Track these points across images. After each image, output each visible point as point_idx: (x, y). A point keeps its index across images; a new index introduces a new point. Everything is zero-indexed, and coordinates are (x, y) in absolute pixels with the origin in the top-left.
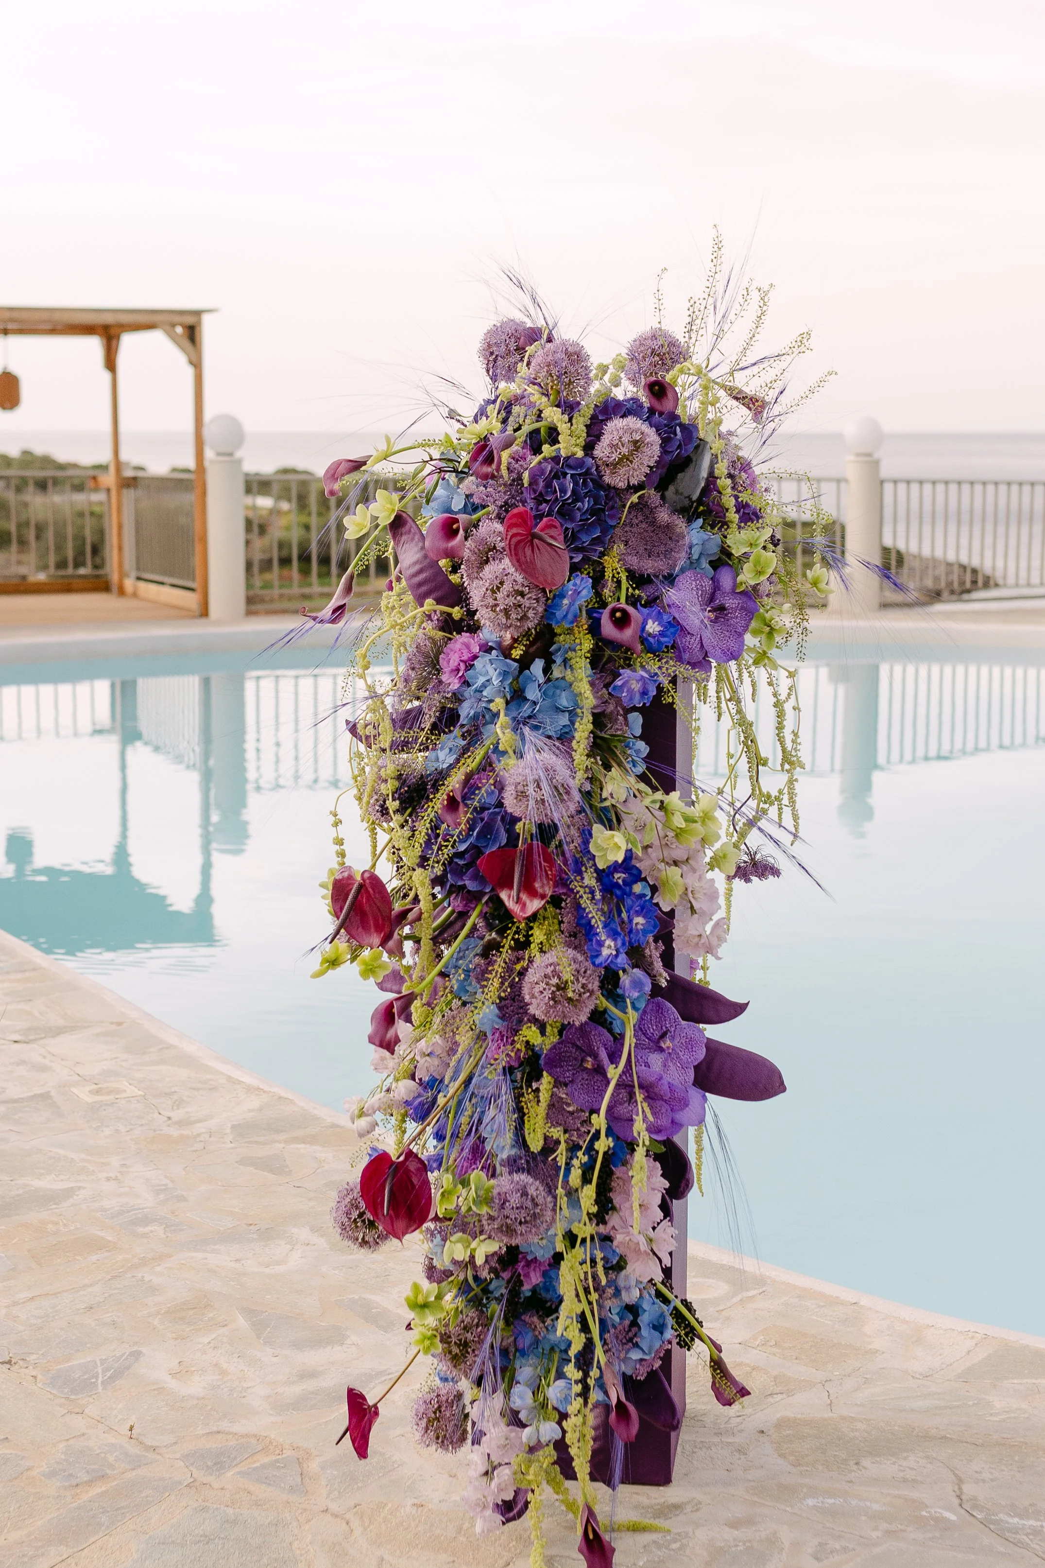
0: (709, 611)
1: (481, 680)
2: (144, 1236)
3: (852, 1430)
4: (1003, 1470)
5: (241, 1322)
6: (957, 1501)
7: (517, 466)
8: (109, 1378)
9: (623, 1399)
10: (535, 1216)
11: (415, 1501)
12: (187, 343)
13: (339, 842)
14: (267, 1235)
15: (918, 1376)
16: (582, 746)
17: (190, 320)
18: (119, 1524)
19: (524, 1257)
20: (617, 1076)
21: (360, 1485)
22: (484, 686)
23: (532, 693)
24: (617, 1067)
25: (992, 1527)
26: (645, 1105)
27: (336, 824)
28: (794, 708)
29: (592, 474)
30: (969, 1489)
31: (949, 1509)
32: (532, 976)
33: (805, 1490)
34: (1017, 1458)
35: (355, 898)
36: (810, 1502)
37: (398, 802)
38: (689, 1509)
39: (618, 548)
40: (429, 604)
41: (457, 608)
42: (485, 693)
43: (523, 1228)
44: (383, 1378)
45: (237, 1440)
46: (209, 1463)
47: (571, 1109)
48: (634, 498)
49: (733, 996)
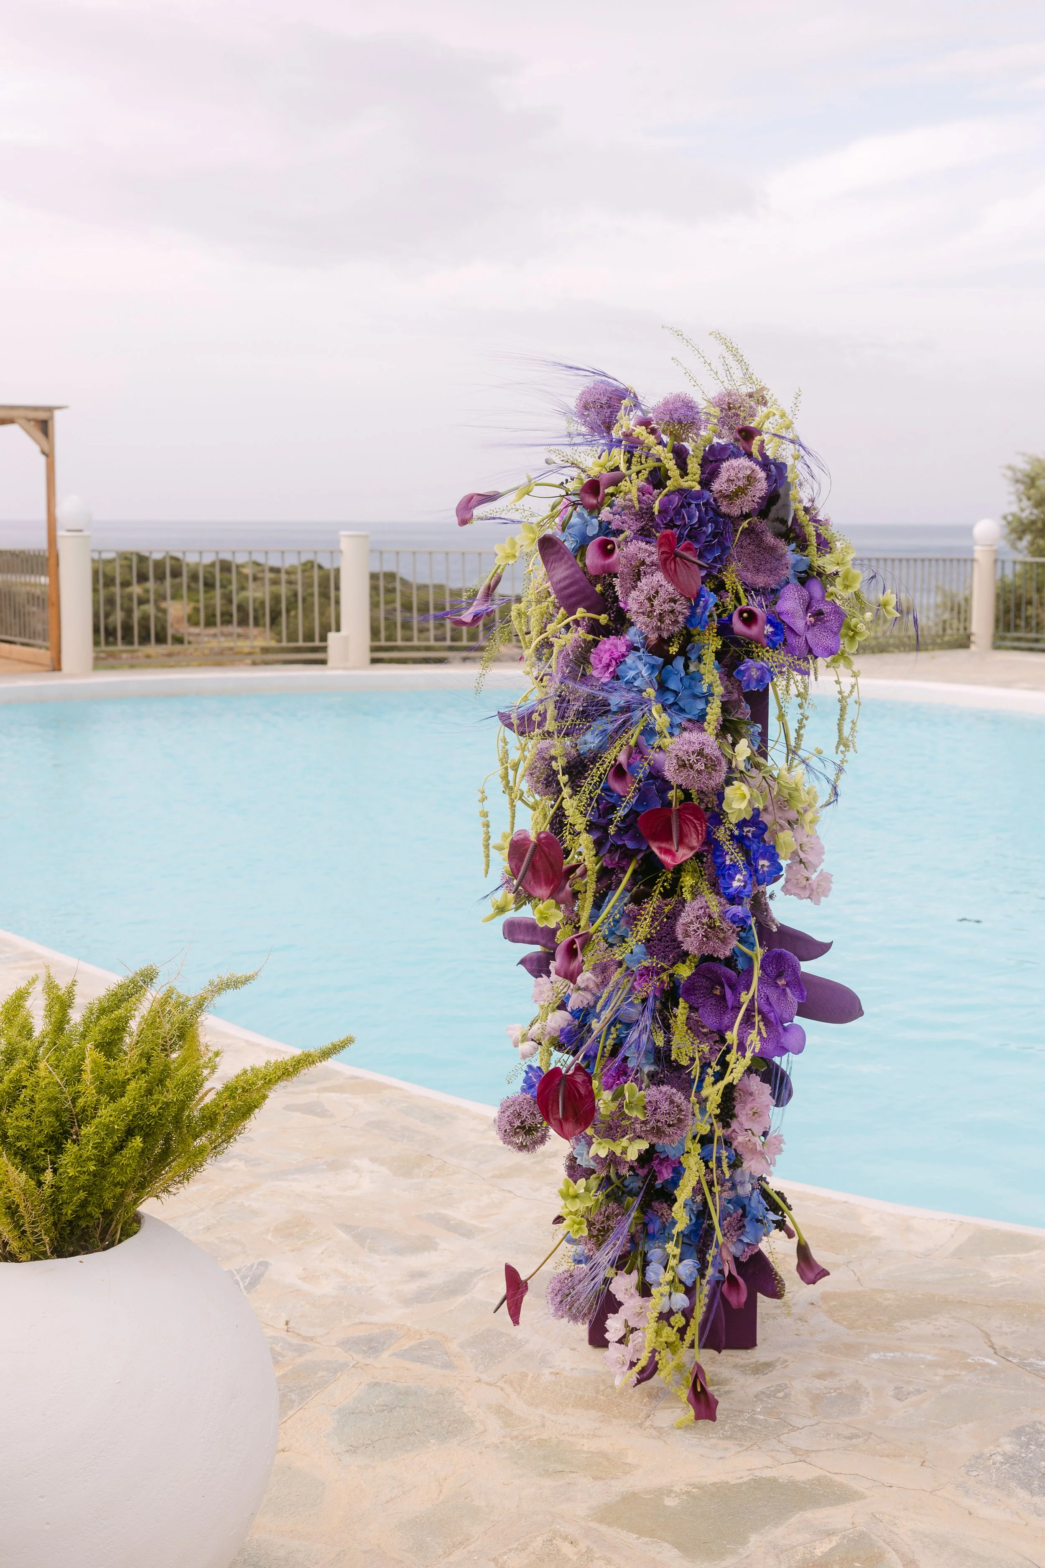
0: (810, 617)
1: (632, 674)
2: (229, 1169)
3: (886, 1299)
4: (1018, 1325)
5: (342, 1235)
6: (992, 1351)
7: (644, 498)
8: (249, 1284)
9: (735, 1273)
10: (680, 1120)
11: (551, 1370)
12: (39, 435)
13: (485, 815)
14: (335, 1166)
15: (920, 1256)
16: (712, 727)
17: (42, 415)
18: (308, 1400)
19: (658, 1156)
20: (748, 1001)
21: (499, 1359)
22: (634, 678)
23: (673, 685)
24: (748, 992)
25: (1027, 1368)
26: (761, 1024)
27: (483, 800)
28: (856, 702)
29: (711, 504)
30: (998, 1341)
31: (988, 1356)
32: (684, 918)
33: (866, 1347)
34: (1025, 1315)
35: (532, 856)
36: (875, 1356)
37: (567, 776)
38: (779, 1367)
39: (734, 566)
40: (581, 612)
41: (603, 615)
42: (636, 684)
43: (671, 1130)
44: (482, 1275)
45: (379, 1329)
46: (364, 1348)
47: (705, 1030)
48: (745, 524)
49: (820, 937)
